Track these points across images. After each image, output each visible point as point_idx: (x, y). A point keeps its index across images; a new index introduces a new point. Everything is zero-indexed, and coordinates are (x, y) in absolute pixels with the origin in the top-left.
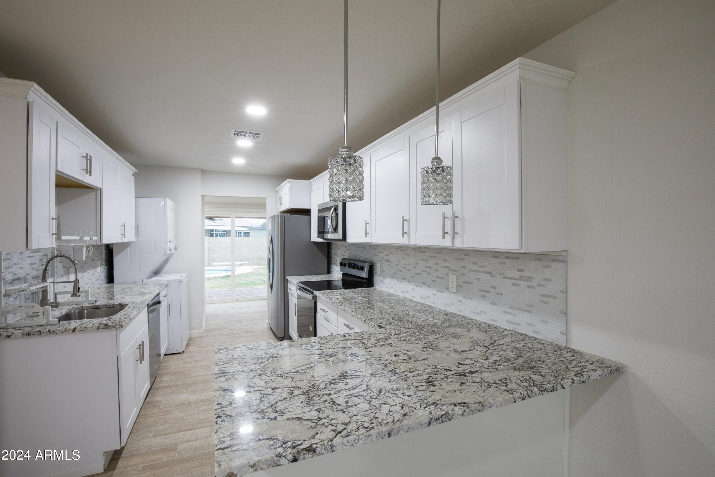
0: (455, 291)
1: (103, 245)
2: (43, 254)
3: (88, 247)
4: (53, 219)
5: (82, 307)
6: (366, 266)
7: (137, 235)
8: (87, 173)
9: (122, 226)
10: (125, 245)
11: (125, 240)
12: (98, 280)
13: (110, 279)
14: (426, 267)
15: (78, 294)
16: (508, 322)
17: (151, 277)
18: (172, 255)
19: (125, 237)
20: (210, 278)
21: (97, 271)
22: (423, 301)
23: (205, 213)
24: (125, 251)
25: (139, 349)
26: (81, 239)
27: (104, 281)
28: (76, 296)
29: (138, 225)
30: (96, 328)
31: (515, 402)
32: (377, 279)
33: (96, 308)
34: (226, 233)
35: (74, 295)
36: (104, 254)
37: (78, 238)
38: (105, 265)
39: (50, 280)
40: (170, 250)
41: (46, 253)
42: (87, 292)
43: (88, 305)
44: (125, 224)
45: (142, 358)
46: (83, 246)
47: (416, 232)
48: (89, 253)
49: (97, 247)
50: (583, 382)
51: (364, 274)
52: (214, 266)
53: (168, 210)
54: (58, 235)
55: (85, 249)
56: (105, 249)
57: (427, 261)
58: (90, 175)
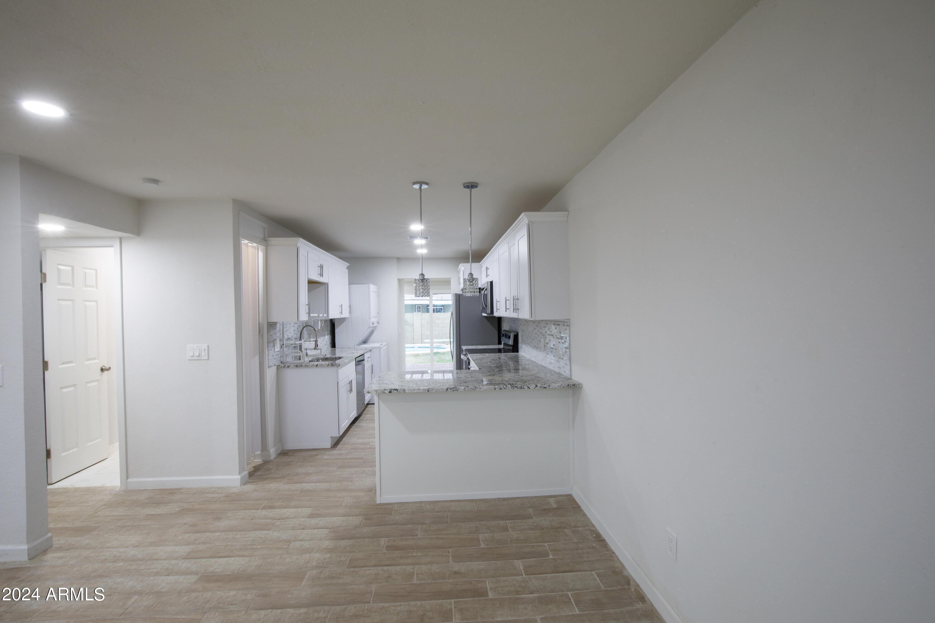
0: (544, 350)
1: (328, 320)
2: (298, 325)
3: (321, 321)
4: (307, 305)
5: (319, 358)
6: (512, 336)
7: (350, 312)
8: (321, 276)
9: (340, 306)
10: (343, 320)
11: (342, 316)
12: (325, 345)
13: (333, 345)
15: (317, 348)
17: (360, 344)
18: (375, 327)
19: (342, 314)
20: (419, 354)
21: (325, 338)
23: (405, 291)
24: (343, 324)
25: (349, 384)
26: (319, 315)
27: (330, 346)
28: (316, 349)
29: (350, 305)
30: (327, 365)
31: (495, 389)
32: (520, 345)
33: (326, 359)
34: (442, 307)
35: (315, 349)
36: (329, 327)
37: (317, 315)
38: (330, 335)
39: (303, 340)
40: (373, 324)
41: (300, 325)
42: (321, 349)
43: (322, 357)
44: (342, 305)
45: (351, 390)
46: (319, 320)
48: (322, 324)
49: (326, 321)
50: (545, 388)
51: (512, 342)
52: (425, 343)
53: (371, 292)
54: (309, 313)
55: (320, 322)
56: (330, 323)
58: (322, 277)
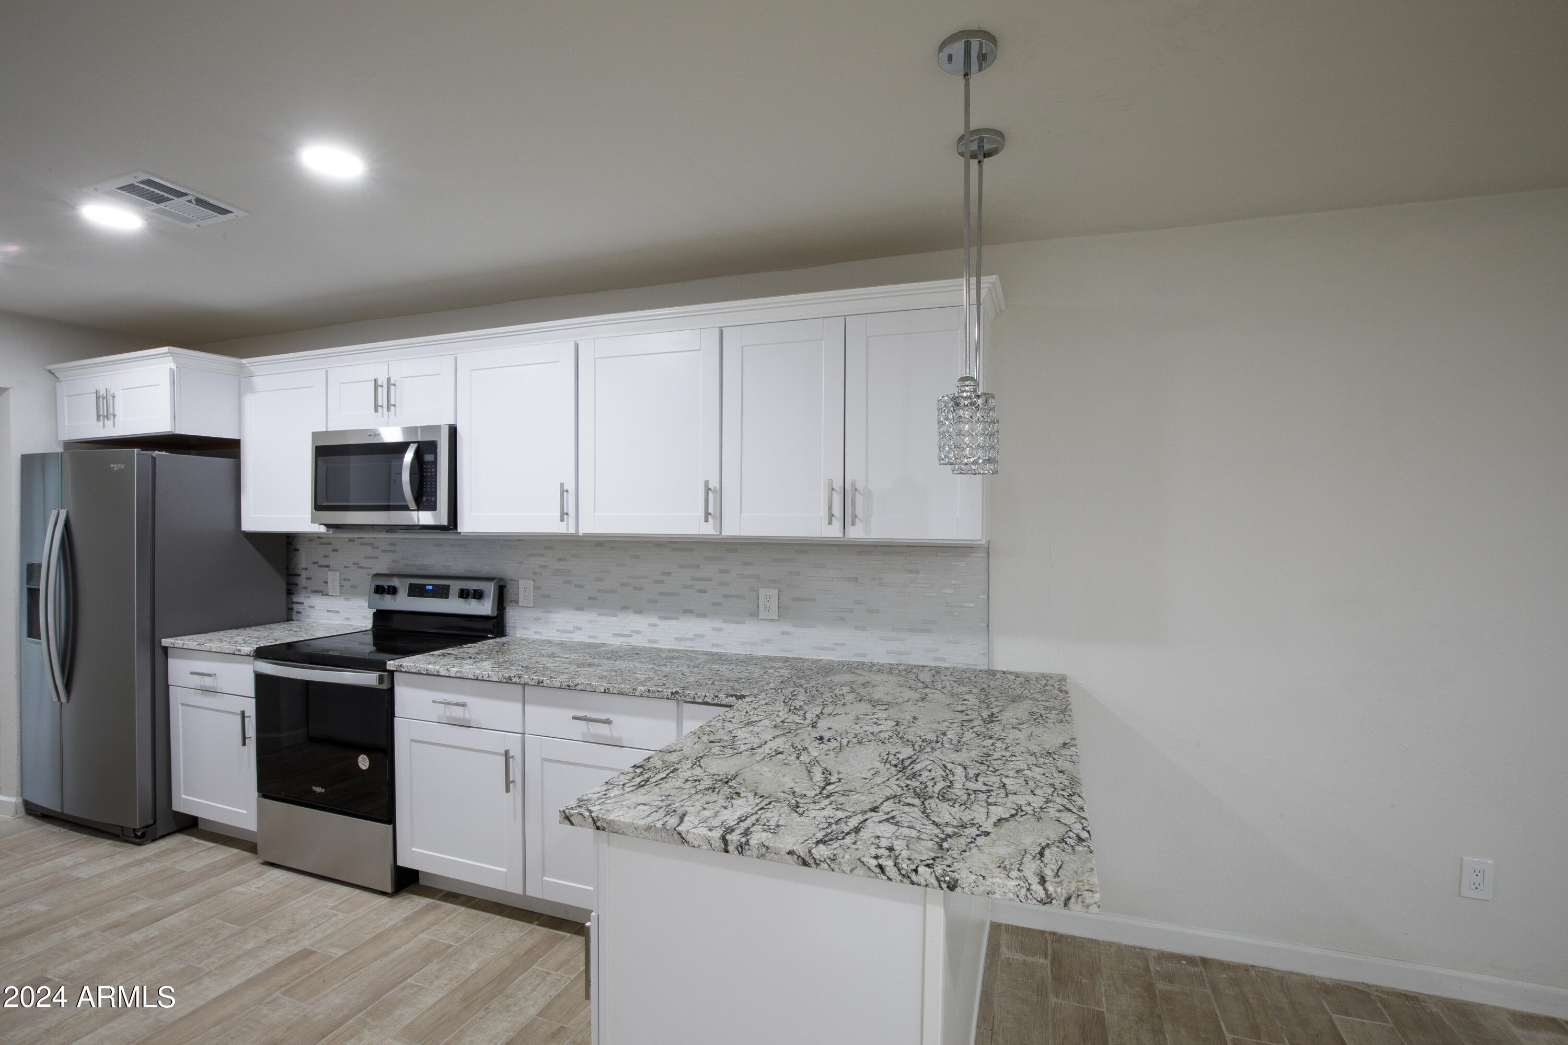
0: (776, 618)
6: (490, 589)
14: (693, 579)
16: (888, 652)
22: (684, 646)
32: (512, 615)
47: (741, 513)
51: (485, 608)
57: (698, 566)
